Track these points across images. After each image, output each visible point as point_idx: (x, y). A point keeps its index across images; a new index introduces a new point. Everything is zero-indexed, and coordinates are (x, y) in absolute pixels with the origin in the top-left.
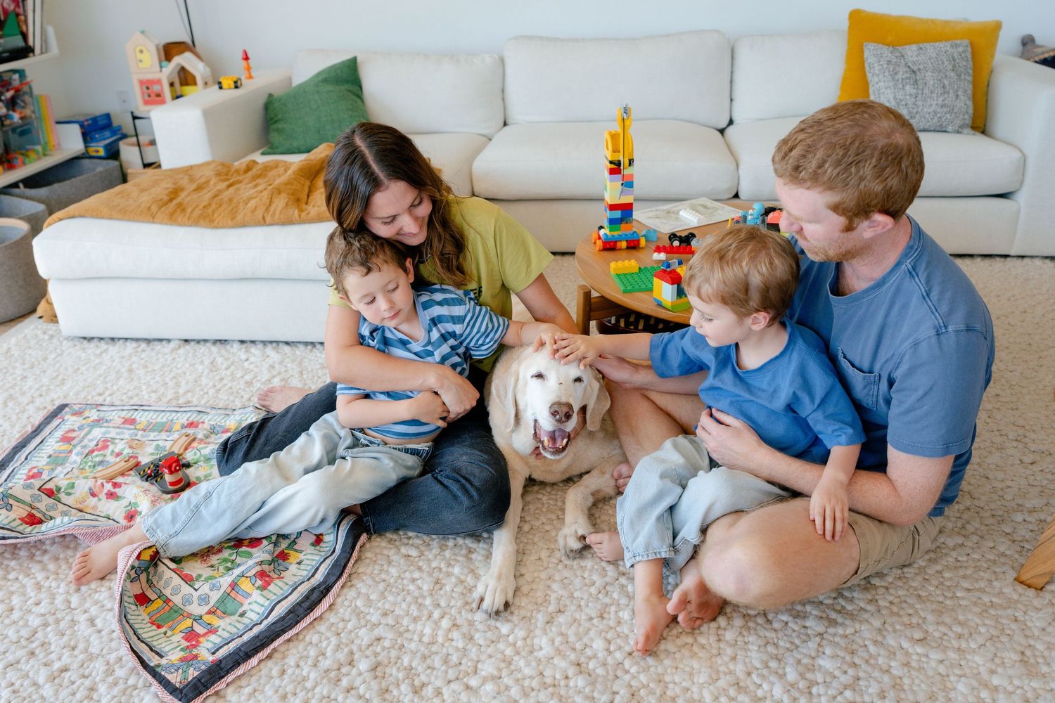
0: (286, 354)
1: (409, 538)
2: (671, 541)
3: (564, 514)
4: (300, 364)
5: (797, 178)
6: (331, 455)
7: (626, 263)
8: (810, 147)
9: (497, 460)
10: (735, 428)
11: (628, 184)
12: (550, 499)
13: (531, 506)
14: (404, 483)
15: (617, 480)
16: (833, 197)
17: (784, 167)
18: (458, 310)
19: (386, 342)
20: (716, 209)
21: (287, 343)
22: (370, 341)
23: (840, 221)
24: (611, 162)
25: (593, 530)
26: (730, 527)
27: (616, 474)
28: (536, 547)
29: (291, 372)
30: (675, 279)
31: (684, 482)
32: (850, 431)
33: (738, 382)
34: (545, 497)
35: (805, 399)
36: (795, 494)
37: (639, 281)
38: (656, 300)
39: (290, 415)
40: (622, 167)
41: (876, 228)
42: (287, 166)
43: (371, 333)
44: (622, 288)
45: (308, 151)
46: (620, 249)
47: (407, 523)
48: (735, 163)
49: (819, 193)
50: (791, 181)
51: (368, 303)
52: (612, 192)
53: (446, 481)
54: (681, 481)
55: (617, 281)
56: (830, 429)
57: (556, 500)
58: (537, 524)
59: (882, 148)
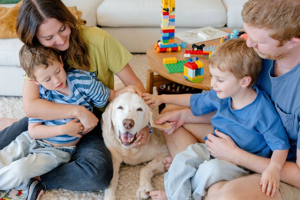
0: (5, 102)
1: (64, 192)
2: (191, 195)
3: (139, 181)
4: (12, 107)
5: (254, 23)
6: (26, 152)
7: (171, 59)
8: (260, 8)
9: (107, 155)
10: (224, 139)
11: (172, 20)
12: (133, 174)
13: (123, 177)
14: (61, 166)
15: (165, 164)
16: (273, 32)
17: (248, 18)
18: (87, 82)
19: (52, 96)
20: (215, 32)
21: (6, 97)
22: (45, 96)
23: (276, 42)
24: (164, 9)
25: (153, 189)
26: (219, 188)
27: (164, 162)
28: (125, 197)
29: (8, 111)
30: (194, 67)
31: (197, 166)
32: (284, 143)
33: (231, 115)
34: (130, 173)
35: (263, 124)
36: (252, 172)
37: (177, 67)
38: (185, 77)
39: (6, 133)
40: (169, 12)
41: (294, 44)
42: (6, 10)
43: (45, 92)
44: (169, 71)
45: (17, 2)
46: (168, 52)
47: (62, 185)
48: (225, 10)
49: (266, 30)
50: (251, 25)
51: (47, 81)
52: (165, 24)
53: (82, 165)
54: (196, 165)
55: (167, 68)
56: (274, 141)
57: (136, 174)
58: (126, 186)
59: (296, 7)
